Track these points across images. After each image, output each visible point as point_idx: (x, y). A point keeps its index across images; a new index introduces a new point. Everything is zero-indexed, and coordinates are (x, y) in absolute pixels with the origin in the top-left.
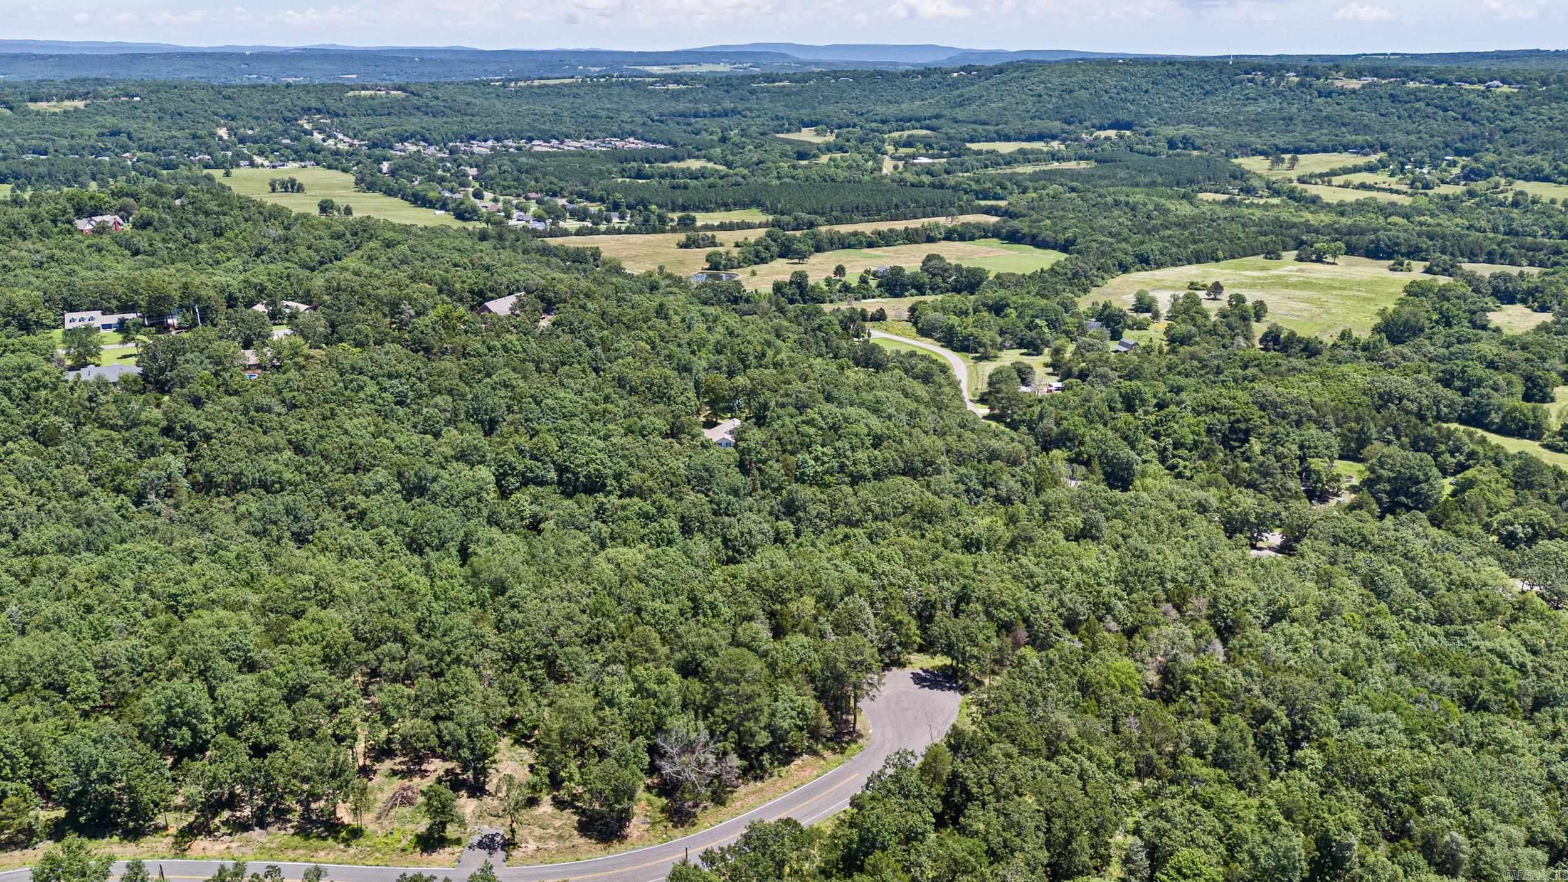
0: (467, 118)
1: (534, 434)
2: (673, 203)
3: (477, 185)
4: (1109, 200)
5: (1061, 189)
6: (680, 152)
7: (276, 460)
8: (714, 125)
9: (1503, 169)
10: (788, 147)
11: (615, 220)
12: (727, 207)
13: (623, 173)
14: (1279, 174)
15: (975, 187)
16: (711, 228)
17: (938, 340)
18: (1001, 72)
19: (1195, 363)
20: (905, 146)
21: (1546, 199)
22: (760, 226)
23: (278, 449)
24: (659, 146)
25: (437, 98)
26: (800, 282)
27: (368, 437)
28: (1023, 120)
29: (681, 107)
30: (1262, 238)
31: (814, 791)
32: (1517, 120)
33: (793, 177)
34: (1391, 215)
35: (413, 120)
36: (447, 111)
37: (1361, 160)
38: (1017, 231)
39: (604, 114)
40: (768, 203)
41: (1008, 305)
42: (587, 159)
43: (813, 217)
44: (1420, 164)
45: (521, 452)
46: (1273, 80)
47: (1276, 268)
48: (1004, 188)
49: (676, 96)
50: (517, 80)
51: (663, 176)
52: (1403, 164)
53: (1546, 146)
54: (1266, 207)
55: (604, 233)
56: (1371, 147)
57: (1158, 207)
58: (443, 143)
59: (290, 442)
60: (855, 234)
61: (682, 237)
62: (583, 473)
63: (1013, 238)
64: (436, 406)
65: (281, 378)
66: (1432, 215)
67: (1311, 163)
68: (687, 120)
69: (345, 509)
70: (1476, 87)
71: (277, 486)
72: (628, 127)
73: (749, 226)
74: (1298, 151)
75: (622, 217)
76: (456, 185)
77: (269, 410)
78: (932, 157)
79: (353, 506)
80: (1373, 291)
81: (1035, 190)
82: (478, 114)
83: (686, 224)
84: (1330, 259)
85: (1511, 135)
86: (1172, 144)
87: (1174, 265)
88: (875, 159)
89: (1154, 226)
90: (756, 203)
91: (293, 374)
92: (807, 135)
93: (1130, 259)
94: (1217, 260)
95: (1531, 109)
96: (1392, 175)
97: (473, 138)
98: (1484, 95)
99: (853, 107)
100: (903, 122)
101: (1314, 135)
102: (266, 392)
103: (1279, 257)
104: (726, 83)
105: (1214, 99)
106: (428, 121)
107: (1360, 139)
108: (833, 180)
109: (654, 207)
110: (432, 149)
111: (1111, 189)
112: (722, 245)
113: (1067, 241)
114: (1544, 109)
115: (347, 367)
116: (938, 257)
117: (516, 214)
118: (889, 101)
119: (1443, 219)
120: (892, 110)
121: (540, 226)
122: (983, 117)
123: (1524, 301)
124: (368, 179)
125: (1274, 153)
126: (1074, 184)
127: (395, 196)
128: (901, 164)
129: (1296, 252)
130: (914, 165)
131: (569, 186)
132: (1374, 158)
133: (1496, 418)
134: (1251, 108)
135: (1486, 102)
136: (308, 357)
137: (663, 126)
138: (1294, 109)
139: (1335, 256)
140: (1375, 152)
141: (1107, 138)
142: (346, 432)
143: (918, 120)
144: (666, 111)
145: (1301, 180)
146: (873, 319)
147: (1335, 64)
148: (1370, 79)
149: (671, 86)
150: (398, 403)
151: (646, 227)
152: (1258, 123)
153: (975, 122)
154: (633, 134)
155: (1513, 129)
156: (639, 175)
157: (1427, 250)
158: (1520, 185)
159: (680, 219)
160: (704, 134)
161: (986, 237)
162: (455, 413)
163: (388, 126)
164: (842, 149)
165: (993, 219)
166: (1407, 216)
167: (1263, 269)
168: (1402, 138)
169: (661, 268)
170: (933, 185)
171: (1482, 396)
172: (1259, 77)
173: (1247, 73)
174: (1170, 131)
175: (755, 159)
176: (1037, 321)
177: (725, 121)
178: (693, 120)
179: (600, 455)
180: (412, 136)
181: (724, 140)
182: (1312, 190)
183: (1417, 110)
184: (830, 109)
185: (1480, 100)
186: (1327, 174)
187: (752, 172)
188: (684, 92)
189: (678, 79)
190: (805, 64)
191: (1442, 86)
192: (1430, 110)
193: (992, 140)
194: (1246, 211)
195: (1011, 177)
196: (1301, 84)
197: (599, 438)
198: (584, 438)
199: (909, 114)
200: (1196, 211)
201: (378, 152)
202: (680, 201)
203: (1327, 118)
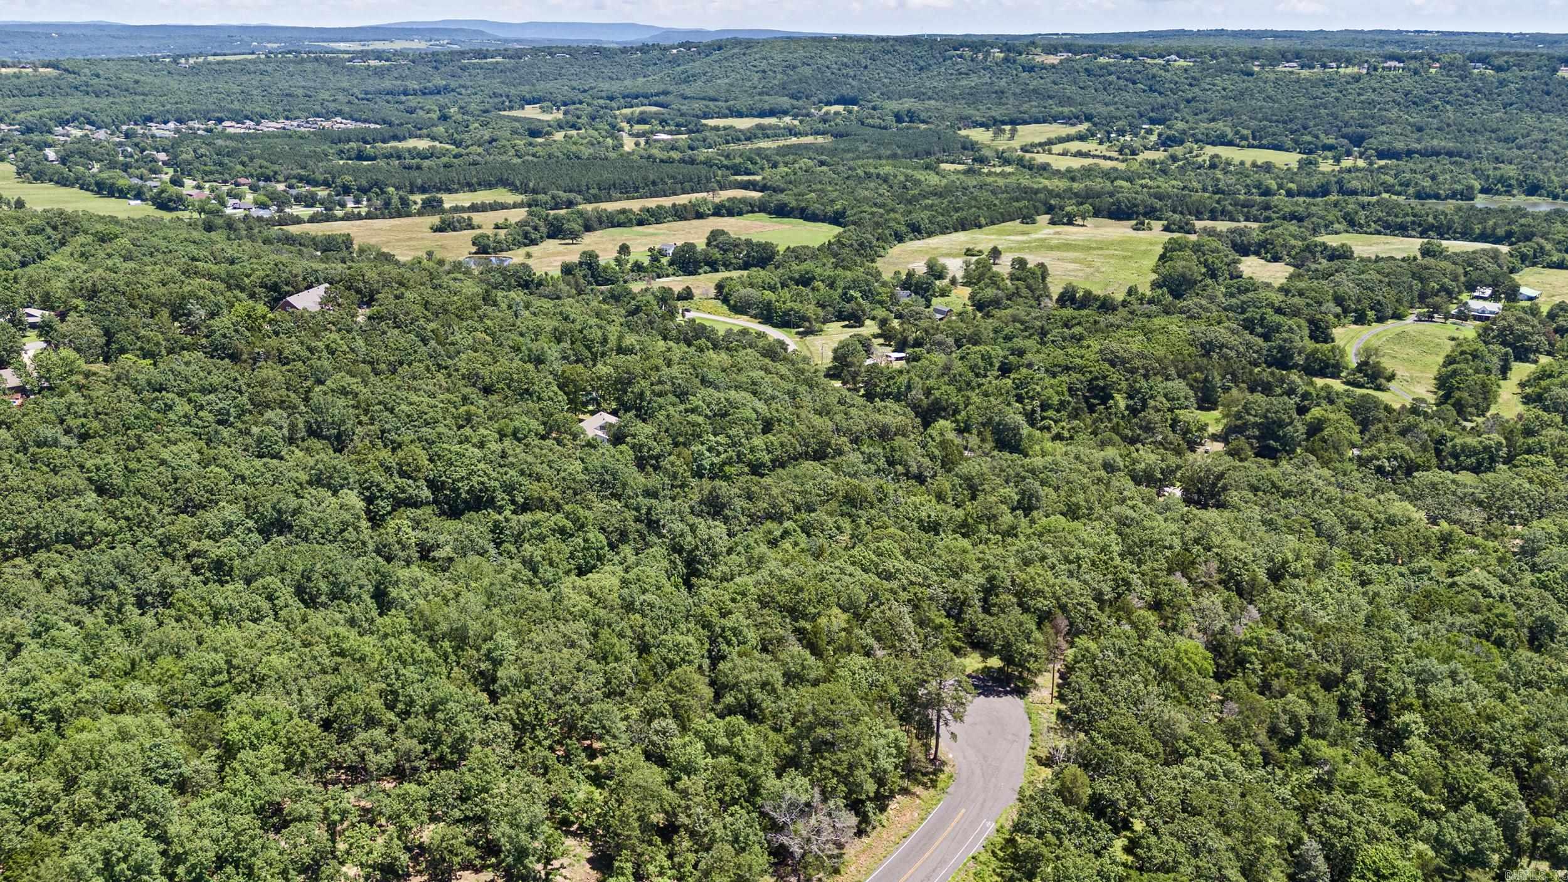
0: (139, 98)
1: (396, 447)
2: (411, 184)
3: (171, 171)
4: (860, 172)
5: (811, 163)
6: (399, 131)
7: (78, 506)
8: (430, 102)
9: (1193, 135)
10: (517, 124)
11: (350, 205)
12: (471, 187)
13: (340, 153)
14: (1002, 144)
15: (725, 162)
16: (463, 210)
17: (755, 317)
18: (720, 48)
19: (1018, 325)
20: (639, 122)
21: (1236, 162)
22: (515, 206)
23: (78, 492)
24: (372, 126)
25: (98, 76)
26: (590, 262)
27: (195, 467)
28: (752, 96)
29: (387, 84)
30: (1016, 204)
31: (929, 837)
32: (1196, 90)
33: (534, 155)
34: (1116, 179)
35: (71, 100)
36: (112, 90)
37: (1072, 131)
38: (786, 205)
39: (300, 92)
40: (518, 183)
41: (814, 278)
42: (295, 140)
43: (572, 196)
44: (1121, 132)
45: (388, 469)
46: (980, 56)
47: (1036, 232)
48: (754, 163)
49: (378, 72)
50: (187, 56)
51: (390, 156)
52: (1109, 133)
53: (1225, 113)
54: (1003, 175)
55: (342, 219)
56: (1077, 118)
57: (908, 178)
58: (114, 125)
59: (89, 479)
60: (623, 211)
61: (435, 220)
62: (463, 486)
63: (781, 212)
64: (268, 422)
65: (60, 403)
66: (1151, 178)
67: (1030, 133)
68: (397, 98)
69: (188, 558)
70: (1157, 61)
71: (88, 538)
72: (332, 106)
73: (503, 207)
74: (1013, 122)
75: (357, 202)
76: (145, 172)
77: (56, 443)
78: (670, 133)
79: (197, 553)
80: (1127, 250)
81: (786, 164)
82: (150, 93)
83: (432, 206)
84: (1080, 222)
85: (1193, 104)
86: (899, 118)
87: (943, 233)
88: (612, 136)
89: (913, 196)
90: (504, 183)
91: (73, 396)
92: (531, 112)
93: (904, 229)
94: (980, 227)
95: (1208, 80)
96: (1101, 143)
97: (151, 119)
98: (1164, 68)
99: (575, 84)
100: (631, 98)
101: (1025, 107)
102: (44, 421)
103: (1034, 222)
104: (435, 60)
105: (930, 74)
106: (91, 101)
107: (1066, 110)
108: (578, 158)
109: (391, 189)
110: (101, 134)
111: (860, 162)
112: (479, 227)
113: (836, 213)
114: (1218, 81)
115: (143, 383)
116: (723, 232)
117: (231, 202)
118: (611, 79)
119: (1161, 181)
120: (615, 87)
121: (265, 214)
122: (712, 93)
123: (1257, 253)
124: (34, 167)
125: (993, 124)
126: (824, 158)
127: (72, 185)
128: (642, 141)
129: (1048, 217)
130: (656, 141)
131: (283, 170)
132: (1083, 127)
133: (1300, 360)
134: (964, 82)
135: (1169, 75)
136: (87, 375)
137: (371, 105)
138: (1003, 83)
139: (1084, 219)
140: (1081, 122)
141: (837, 113)
142: (163, 462)
143: (646, 97)
144: (371, 89)
145: (1024, 149)
146: (680, 298)
147: (1032, 42)
148: (1065, 55)
149: (372, 63)
150: (219, 422)
151: (388, 210)
152: (972, 96)
153: (704, 99)
154: (339, 113)
155: (1194, 98)
156: (360, 157)
157: (1161, 210)
158: (1210, 150)
159: (424, 202)
160: (421, 113)
161: (753, 212)
162: (293, 428)
163: (40, 108)
164: (574, 126)
165: (756, 195)
166: (1129, 180)
167: (1023, 233)
168: (1104, 110)
169: (430, 254)
170: (682, 161)
171: (1285, 340)
172: (967, 53)
173: (955, 49)
174: (894, 105)
175: (487, 137)
176: (852, 292)
177: (441, 99)
178: (403, 98)
179: (481, 466)
180: (74, 119)
181: (444, 118)
182: (1041, 158)
183: (1111, 83)
184: (550, 86)
185: (1162, 73)
186: (1046, 144)
187: (487, 150)
188: (389, 69)
189: (379, 55)
190: (506, 41)
191: (1129, 61)
192: (1122, 82)
193: (726, 116)
194: (990, 180)
195: (759, 152)
196: (1006, 60)
197: (474, 445)
198: (456, 448)
199: (634, 91)
200: (944, 182)
201: (36, 137)
202: (419, 182)
203: (1035, 91)
